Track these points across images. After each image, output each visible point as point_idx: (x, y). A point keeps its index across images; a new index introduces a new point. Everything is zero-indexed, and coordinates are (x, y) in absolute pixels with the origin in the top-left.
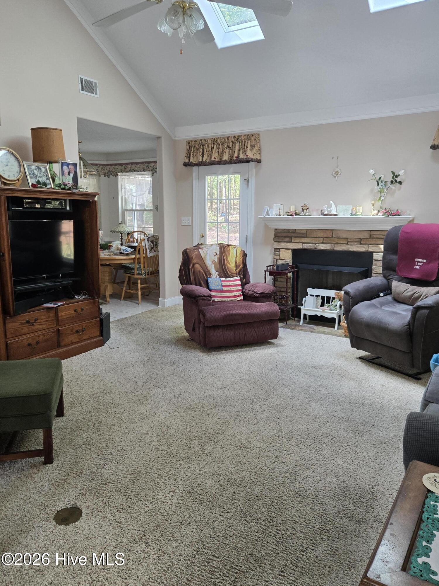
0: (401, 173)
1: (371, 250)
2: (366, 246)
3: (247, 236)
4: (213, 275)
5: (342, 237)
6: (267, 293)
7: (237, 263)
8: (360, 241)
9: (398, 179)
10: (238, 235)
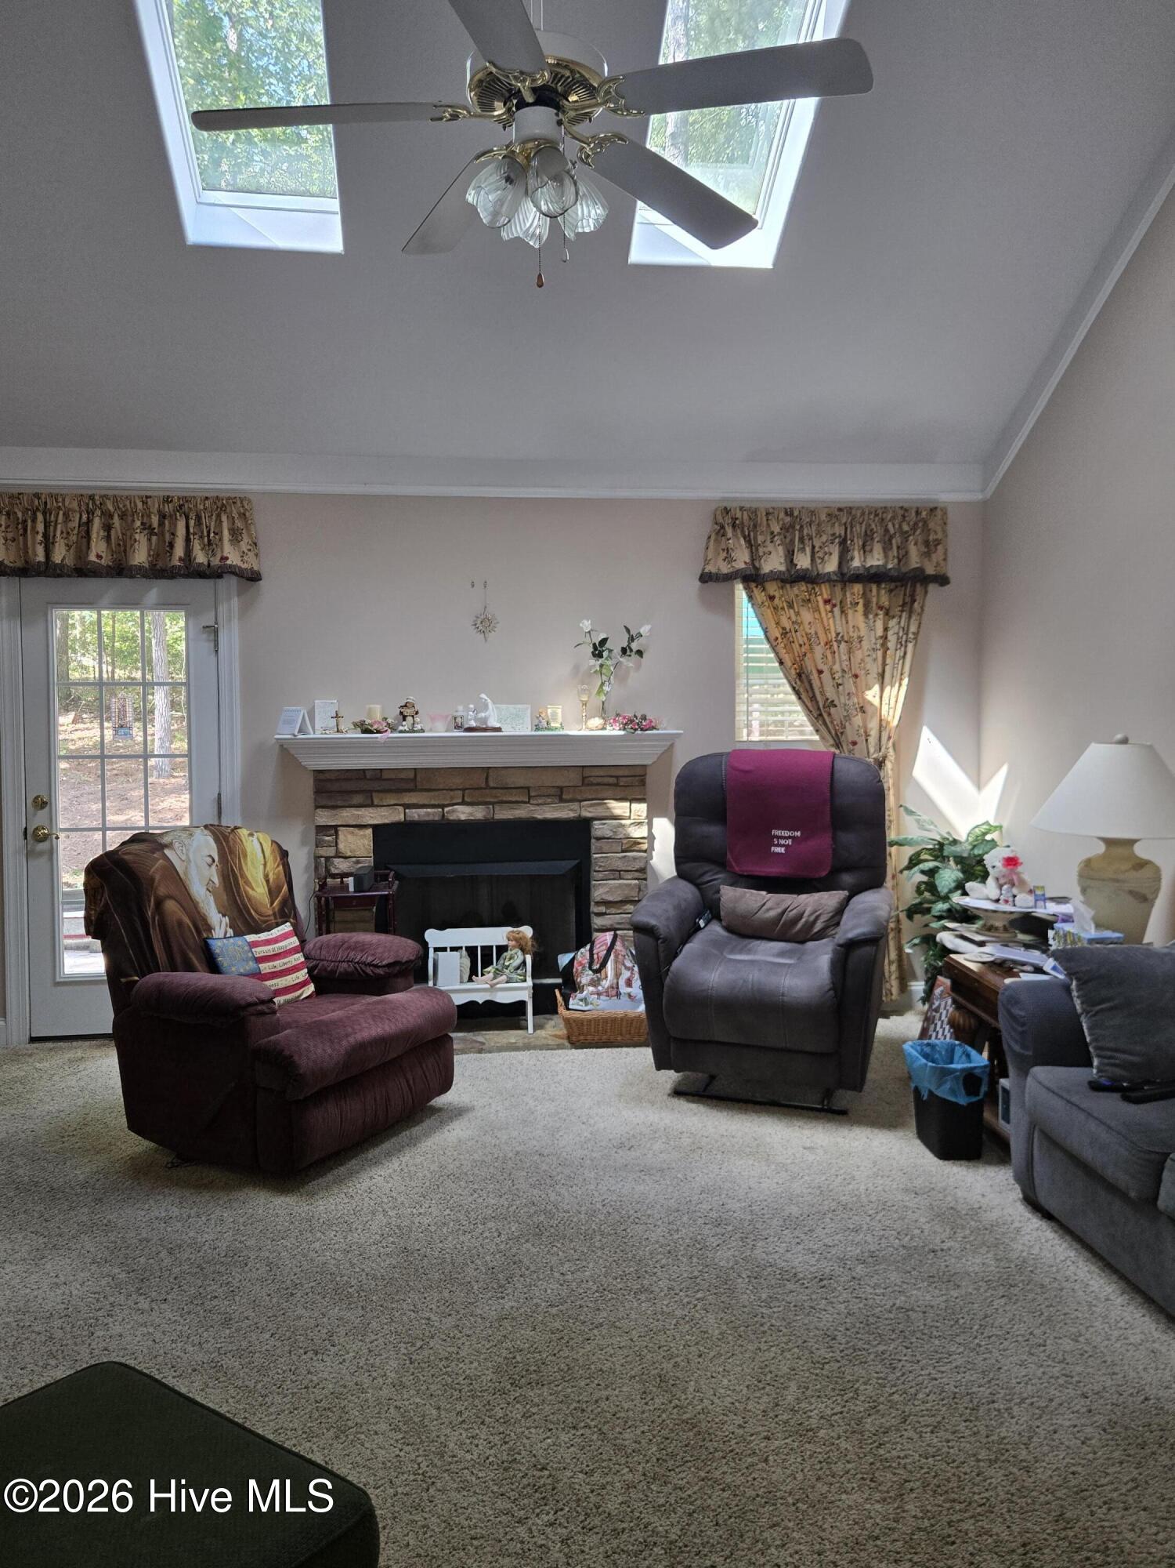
0: (645, 630)
1: (586, 814)
2: (575, 806)
3: (219, 795)
4: (217, 928)
5: (513, 786)
6: (407, 962)
7: (271, 880)
8: (559, 793)
9: (635, 646)
10: (188, 796)
